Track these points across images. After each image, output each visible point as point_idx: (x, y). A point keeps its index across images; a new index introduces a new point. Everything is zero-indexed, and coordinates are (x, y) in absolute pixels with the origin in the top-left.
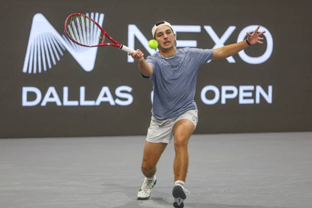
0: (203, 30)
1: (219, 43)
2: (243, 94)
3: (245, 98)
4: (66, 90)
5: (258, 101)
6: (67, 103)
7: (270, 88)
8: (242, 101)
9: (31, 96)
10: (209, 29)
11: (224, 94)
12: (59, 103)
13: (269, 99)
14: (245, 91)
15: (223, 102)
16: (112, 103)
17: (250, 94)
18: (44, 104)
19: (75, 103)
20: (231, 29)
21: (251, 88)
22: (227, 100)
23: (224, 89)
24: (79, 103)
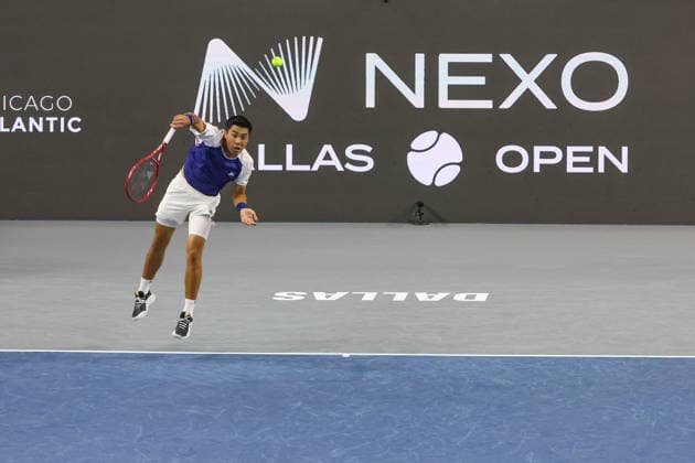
0: (497, 59)
1: (528, 81)
2: (574, 159)
3: (576, 164)
4: (261, 148)
5: (601, 169)
6: (264, 167)
7: (625, 150)
8: (570, 169)
10: (508, 59)
11: (538, 158)
13: (623, 167)
14: (576, 154)
15: (537, 169)
16: (340, 168)
17: (587, 159)
19: (279, 168)
20: (549, 59)
21: (590, 149)
22: (541, 165)
23: (537, 150)
24: (284, 167)
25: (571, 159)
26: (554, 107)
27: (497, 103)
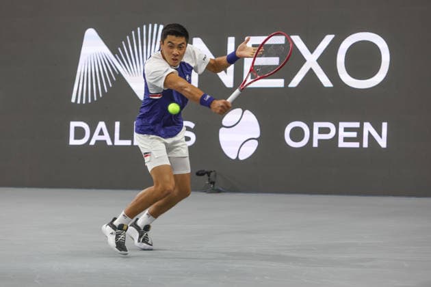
0: (288, 40)
1: (311, 60)
3: (346, 140)
4: (117, 124)
5: (365, 145)
6: (118, 142)
7: (385, 125)
8: (342, 144)
9: (80, 133)
10: (297, 40)
11: (316, 133)
12: (109, 143)
13: (383, 142)
14: (346, 130)
15: (315, 144)
17: (354, 135)
18: (92, 143)
19: (128, 143)
20: (328, 39)
21: (357, 125)
22: (319, 141)
23: (317, 125)
24: (132, 143)
25: (342, 134)
26: (330, 85)
27: (287, 82)
